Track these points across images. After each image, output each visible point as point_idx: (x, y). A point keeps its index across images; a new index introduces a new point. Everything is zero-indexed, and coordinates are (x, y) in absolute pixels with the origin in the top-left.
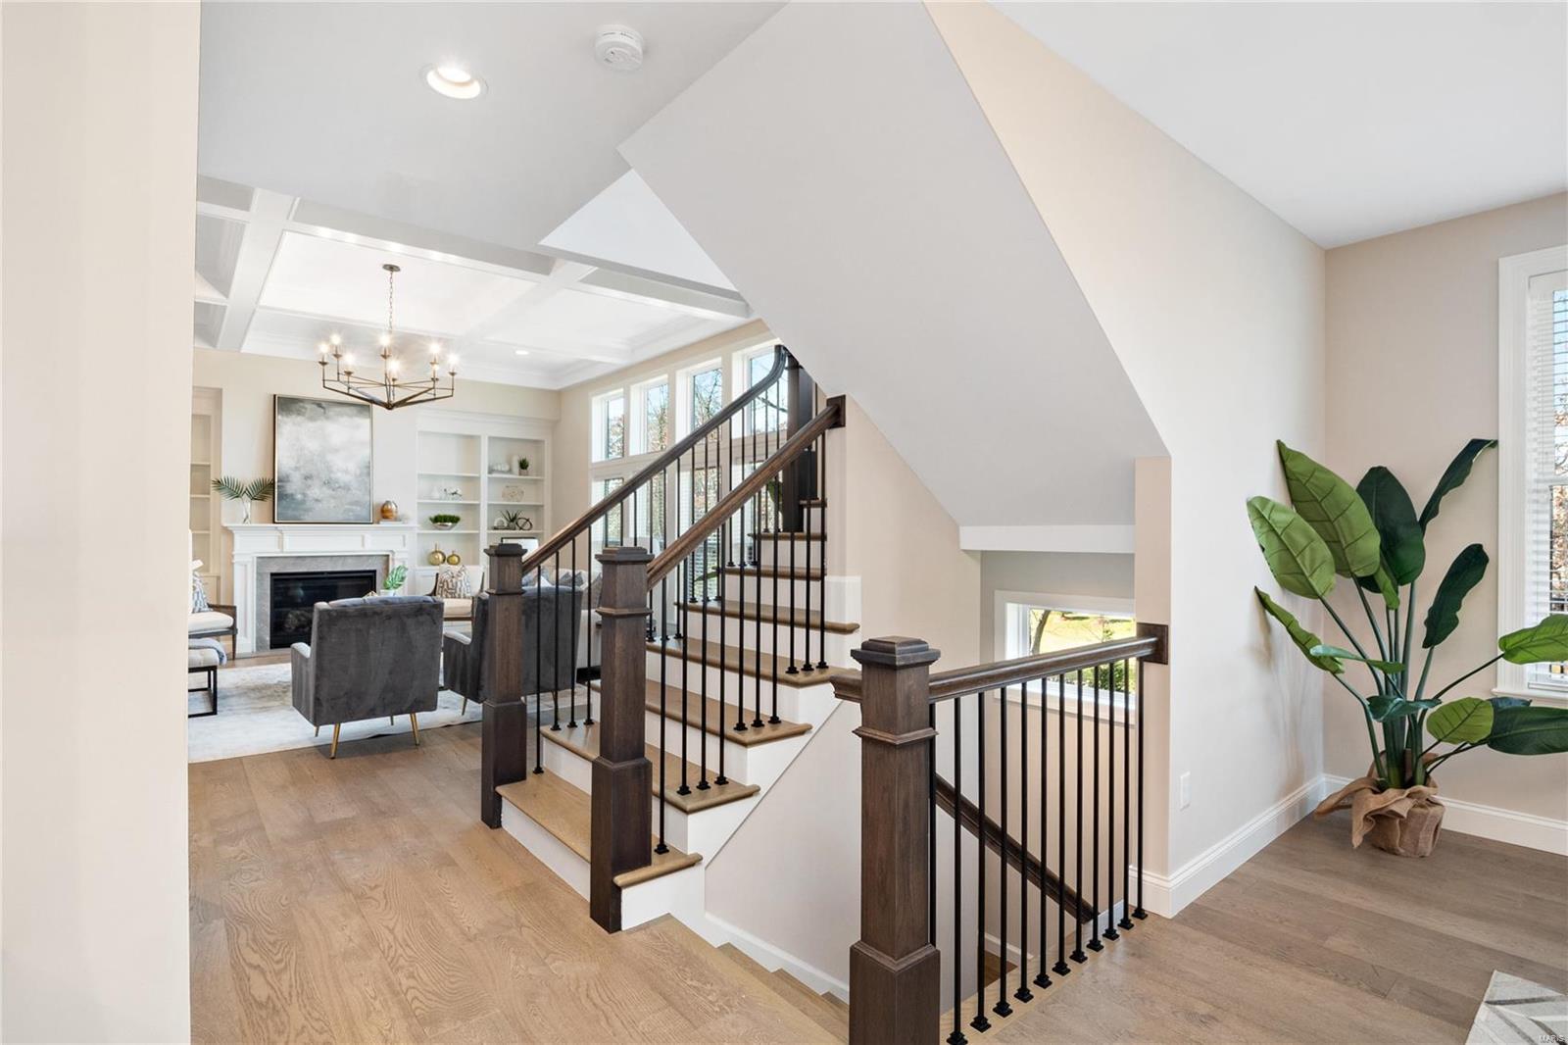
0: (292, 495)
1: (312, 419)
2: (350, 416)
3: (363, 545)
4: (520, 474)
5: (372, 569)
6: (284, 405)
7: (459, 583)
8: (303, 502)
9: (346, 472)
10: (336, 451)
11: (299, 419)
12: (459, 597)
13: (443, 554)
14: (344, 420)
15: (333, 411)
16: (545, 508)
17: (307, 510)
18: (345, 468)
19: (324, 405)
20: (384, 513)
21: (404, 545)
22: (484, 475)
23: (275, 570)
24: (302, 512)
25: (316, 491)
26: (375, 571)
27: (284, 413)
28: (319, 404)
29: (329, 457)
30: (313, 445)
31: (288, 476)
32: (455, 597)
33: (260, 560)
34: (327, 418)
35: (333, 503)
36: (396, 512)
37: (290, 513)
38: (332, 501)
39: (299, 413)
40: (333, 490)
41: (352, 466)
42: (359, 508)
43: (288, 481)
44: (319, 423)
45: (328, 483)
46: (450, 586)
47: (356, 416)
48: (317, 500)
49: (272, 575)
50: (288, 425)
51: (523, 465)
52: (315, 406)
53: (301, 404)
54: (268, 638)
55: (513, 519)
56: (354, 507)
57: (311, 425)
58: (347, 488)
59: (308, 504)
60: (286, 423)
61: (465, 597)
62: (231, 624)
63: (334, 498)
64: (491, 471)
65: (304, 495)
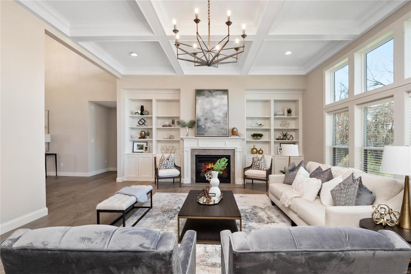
0: (201, 126)
1: (208, 97)
2: (220, 95)
3: (225, 146)
4: (288, 116)
5: (229, 155)
6: (199, 92)
7: (261, 163)
8: (205, 128)
9: (219, 116)
10: (216, 108)
11: (203, 97)
12: (261, 170)
13: (256, 149)
14: (218, 96)
15: (214, 93)
16: (300, 130)
17: (206, 132)
18: (218, 114)
19: (211, 91)
20: (234, 132)
21: (240, 146)
22: (272, 117)
23: (197, 154)
24: (204, 132)
25: (209, 124)
26: (230, 156)
27: (198, 96)
28: (210, 91)
29: (213, 111)
30: (208, 107)
31: (200, 119)
32: (259, 170)
33: (192, 150)
34: (212, 96)
35: (214, 129)
36: (237, 132)
37: (200, 132)
38: (214, 128)
39: (203, 95)
40: (215, 124)
41: (221, 114)
42: (223, 130)
43: (200, 121)
44: (210, 99)
45: (213, 121)
46: (257, 164)
47: (222, 94)
48: (209, 128)
49: (196, 155)
50: (200, 100)
51: (289, 112)
52: (208, 92)
53: (204, 92)
54: (195, 179)
55: (285, 135)
56: (222, 130)
57: (207, 99)
58: (219, 123)
59: (206, 129)
60: (199, 99)
61: (263, 170)
62: (179, 174)
63: (215, 127)
64: (275, 115)
65: (205, 126)
